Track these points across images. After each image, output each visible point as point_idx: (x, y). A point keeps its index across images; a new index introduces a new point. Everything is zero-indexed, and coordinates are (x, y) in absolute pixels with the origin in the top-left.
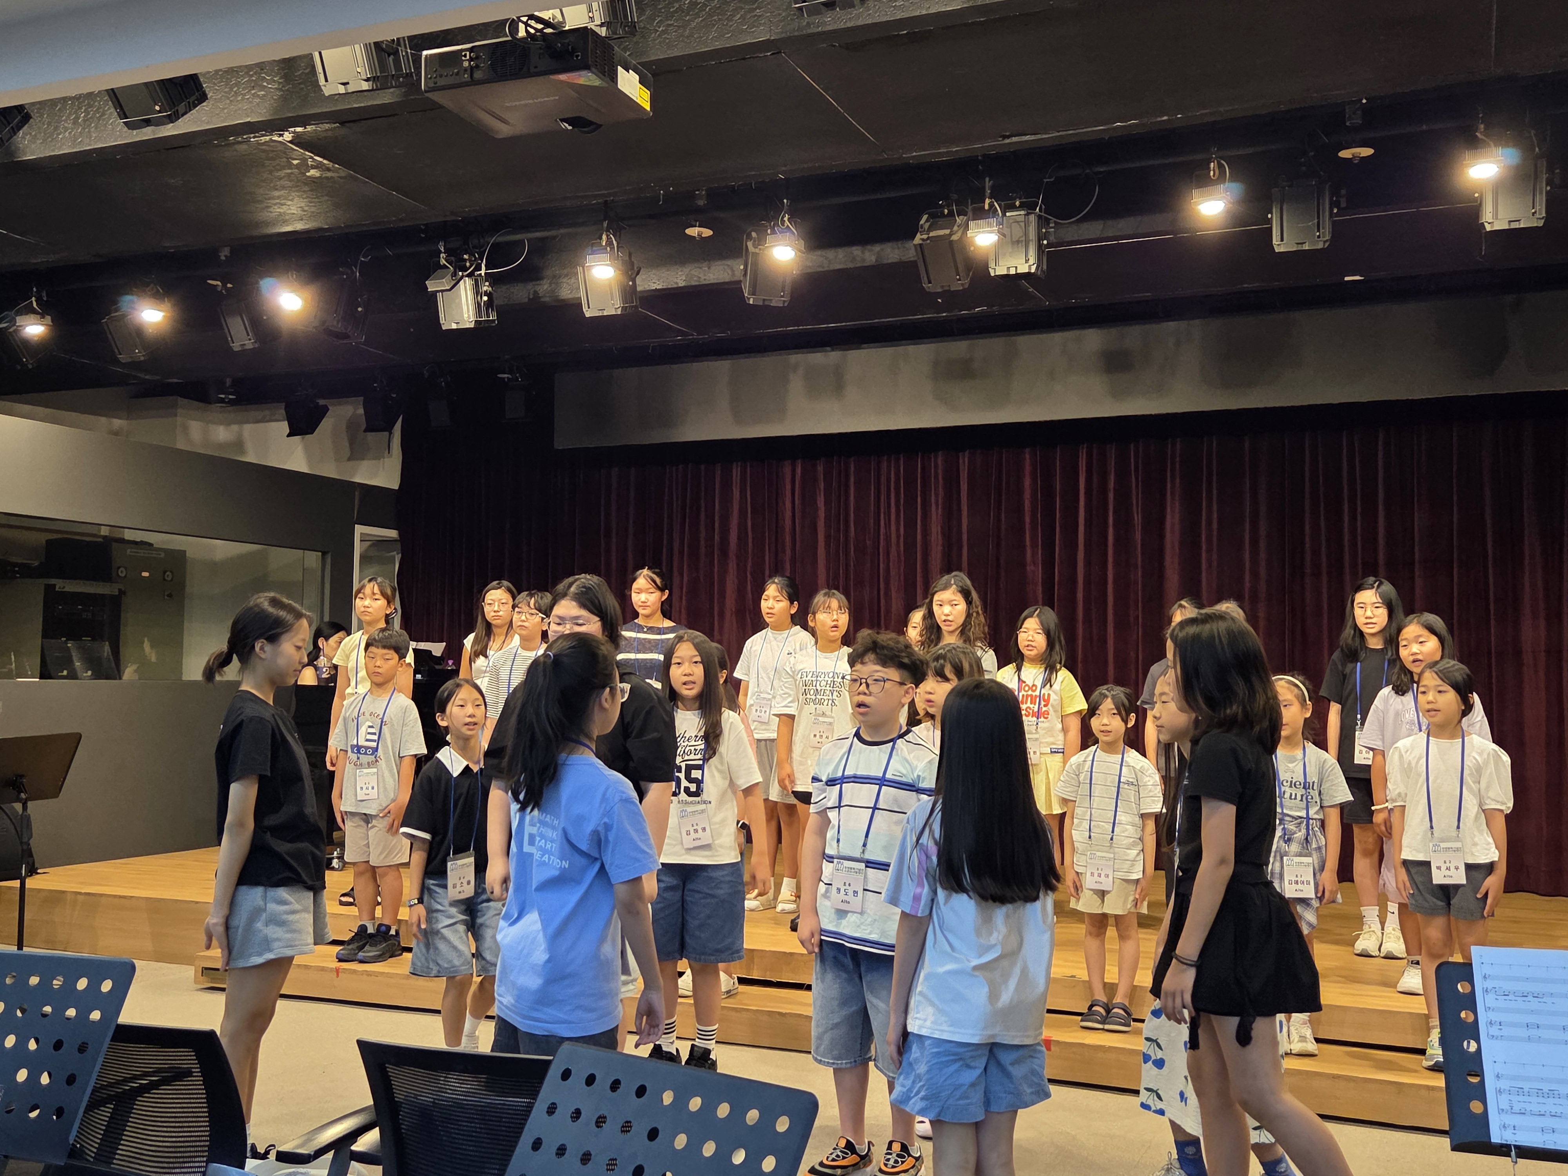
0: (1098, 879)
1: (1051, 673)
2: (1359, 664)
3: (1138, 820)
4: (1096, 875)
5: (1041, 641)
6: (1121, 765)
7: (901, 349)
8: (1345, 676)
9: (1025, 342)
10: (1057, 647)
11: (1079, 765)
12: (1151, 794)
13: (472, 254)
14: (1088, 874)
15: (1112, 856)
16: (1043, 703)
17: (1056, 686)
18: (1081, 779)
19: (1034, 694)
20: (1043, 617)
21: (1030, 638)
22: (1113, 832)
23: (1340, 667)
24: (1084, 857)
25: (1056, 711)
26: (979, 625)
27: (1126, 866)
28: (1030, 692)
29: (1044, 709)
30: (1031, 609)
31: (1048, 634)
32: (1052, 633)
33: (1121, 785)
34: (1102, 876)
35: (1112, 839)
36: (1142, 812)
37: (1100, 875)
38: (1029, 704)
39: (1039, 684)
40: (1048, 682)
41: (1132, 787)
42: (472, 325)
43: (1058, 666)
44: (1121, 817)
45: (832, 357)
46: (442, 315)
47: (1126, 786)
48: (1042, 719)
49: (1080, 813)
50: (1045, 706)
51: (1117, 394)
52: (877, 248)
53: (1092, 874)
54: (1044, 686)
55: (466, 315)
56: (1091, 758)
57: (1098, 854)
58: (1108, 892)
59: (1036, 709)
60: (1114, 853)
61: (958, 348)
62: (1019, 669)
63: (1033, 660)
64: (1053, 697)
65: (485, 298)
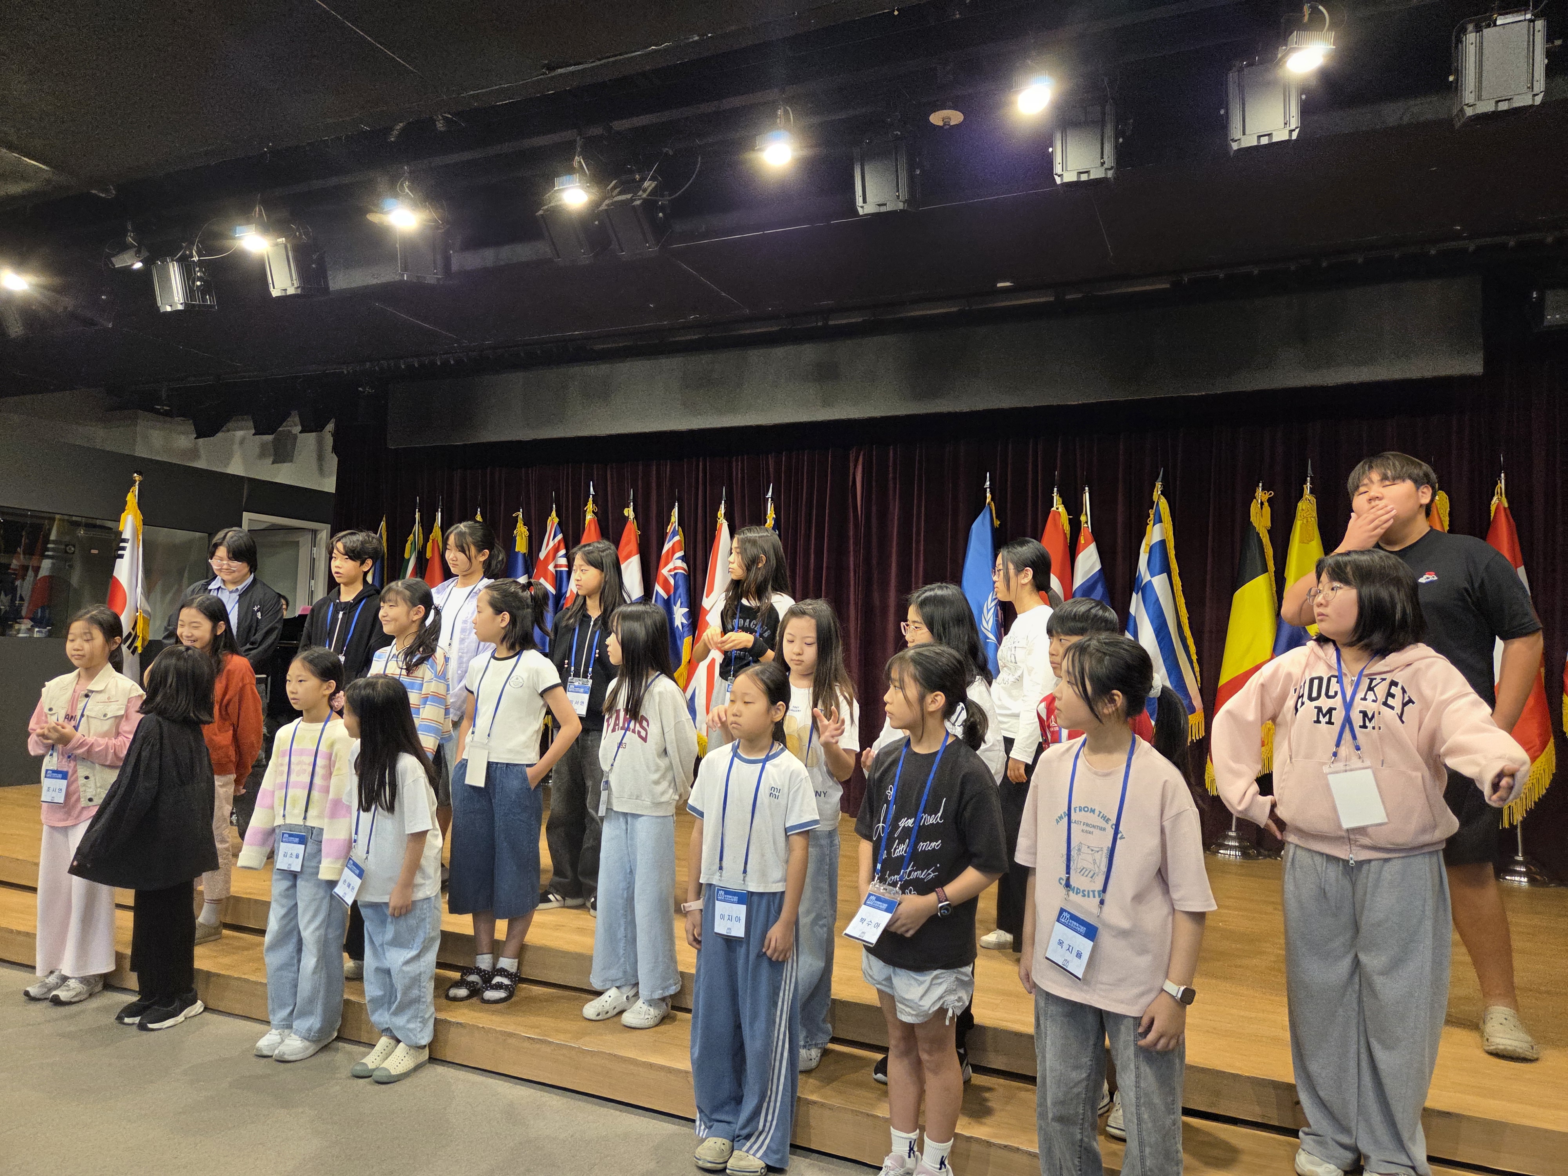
7: (656, 362)
9: (755, 356)
42: (183, 308)
46: (159, 299)
51: (829, 400)
55: (176, 299)
61: (702, 362)
65: (198, 283)
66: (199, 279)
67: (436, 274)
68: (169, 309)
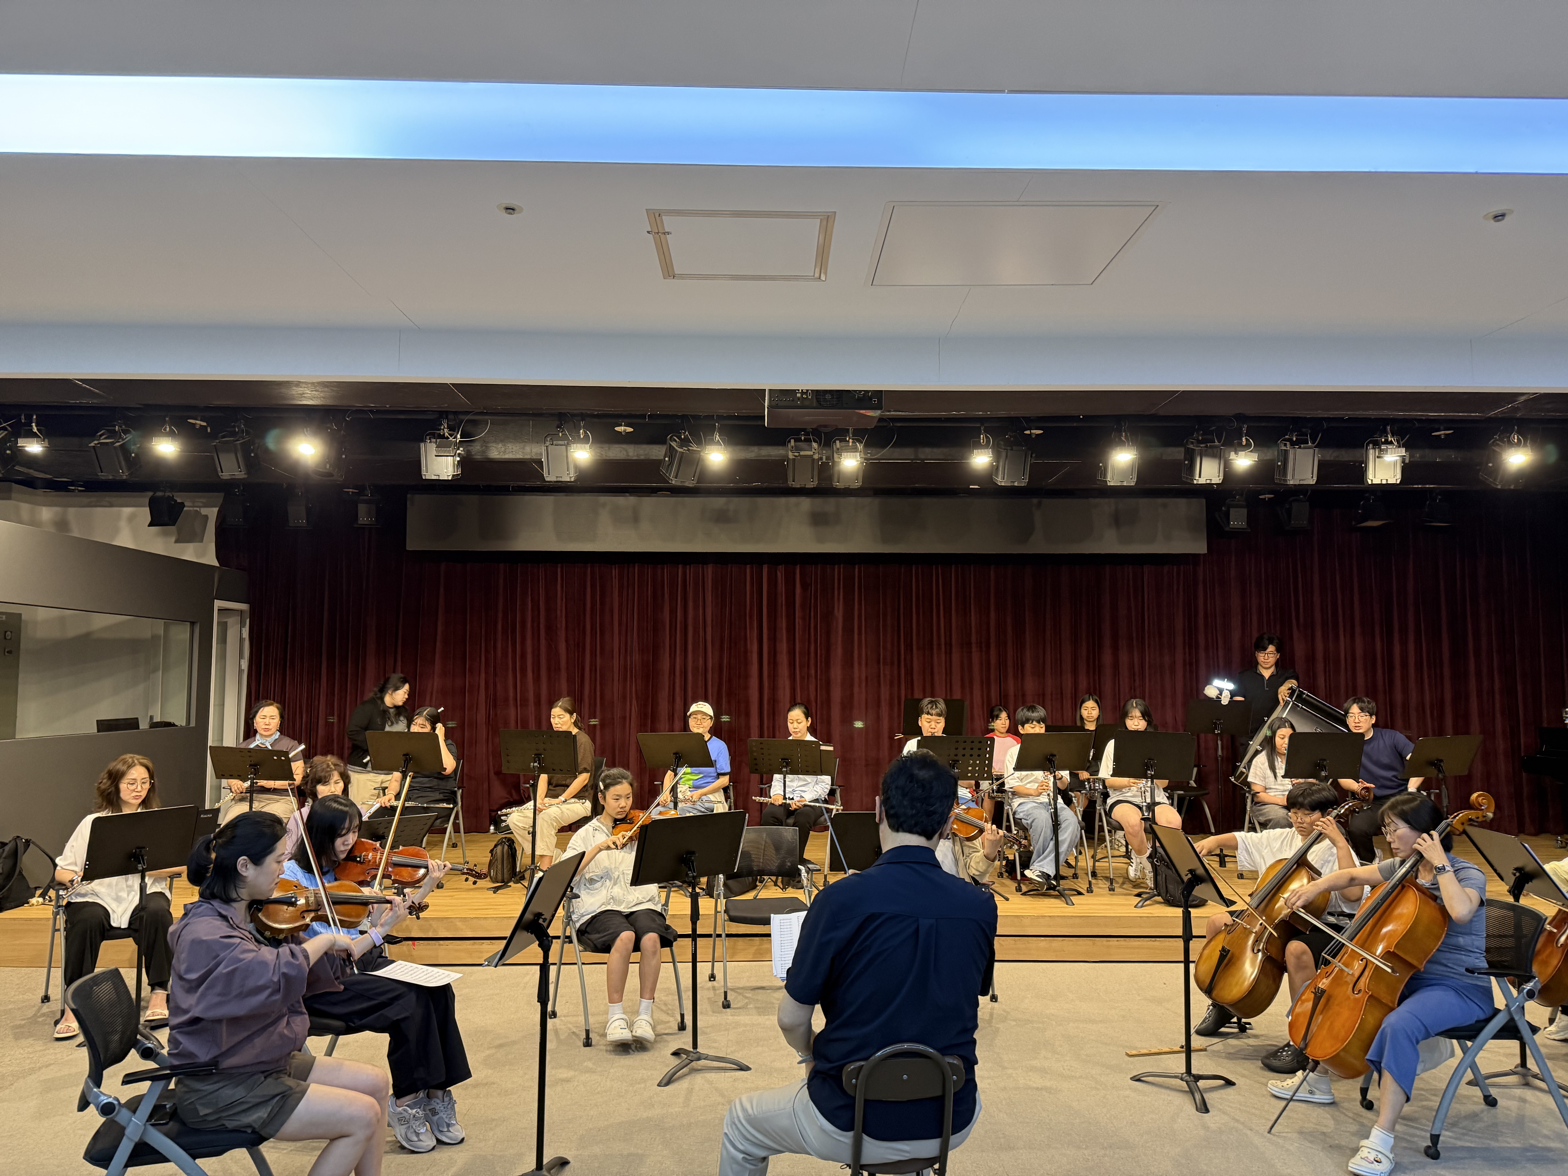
7: (680, 499)
42: (450, 478)
45: (631, 500)
51: (821, 538)
55: (444, 473)
65: (460, 459)
66: (460, 456)
68: (436, 478)
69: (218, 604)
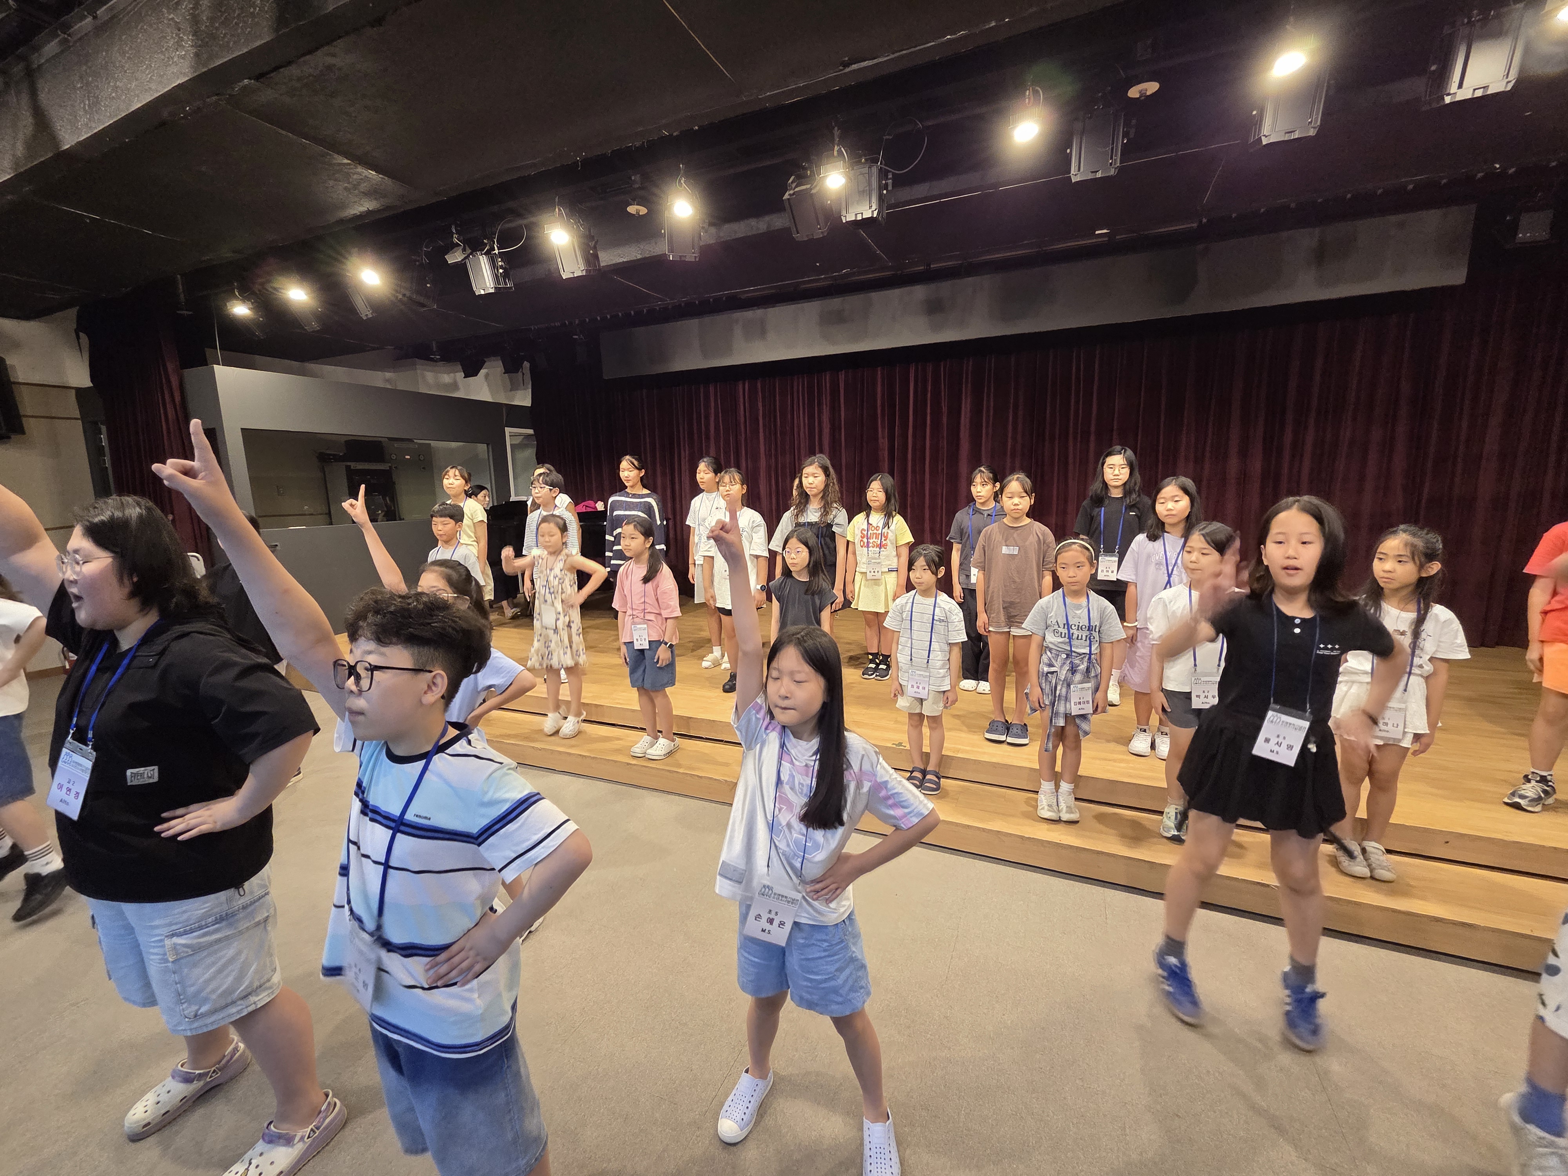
0: (917, 690)
1: (889, 518)
2: (1103, 508)
3: (947, 648)
4: (915, 687)
5: (882, 496)
6: (935, 606)
7: (799, 305)
8: (1092, 518)
9: (876, 296)
10: (893, 501)
11: (902, 606)
12: (957, 629)
13: (488, 239)
14: (910, 686)
15: (928, 674)
16: (883, 538)
17: (892, 527)
18: (904, 616)
19: (878, 532)
20: (884, 481)
21: (875, 495)
22: (929, 657)
23: (1088, 510)
24: (907, 674)
25: (892, 544)
26: (834, 492)
27: (939, 682)
28: (875, 531)
29: (884, 542)
30: (877, 475)
31: (886, 492)
32: (889, 491)
33: (935, 622)
34: (921, 688)
35: (928, 662)
36: (950, 642)
37: (918, 687)
38: (874, 540)
39: (881, 525)
40: (887, 525)
41: (943, 624)
42: (492, 291)
43: (894, 513)
44: (935, 646)
45: (759, 313)
46: (474, 285)
47: (938, 623)
48: (883, 549)
49: (903, 641)
50: (885, 540)
51: (936, 327)
52: (767, 218)
53: (912, 686)
54: (883, 528)
55: (488, 284)
56: (911, 600)
57: (918, 672)
58: (926, 700)
59: (879, 543)
60: (930, 672)
61: (835, 303)
62: (868, 516)
63: (878, 510)
64: (890, 534)
65: (501, 271)
66: (501, 267)
67: (693, 253)
68: (482, 292)
69: (508, 430)
